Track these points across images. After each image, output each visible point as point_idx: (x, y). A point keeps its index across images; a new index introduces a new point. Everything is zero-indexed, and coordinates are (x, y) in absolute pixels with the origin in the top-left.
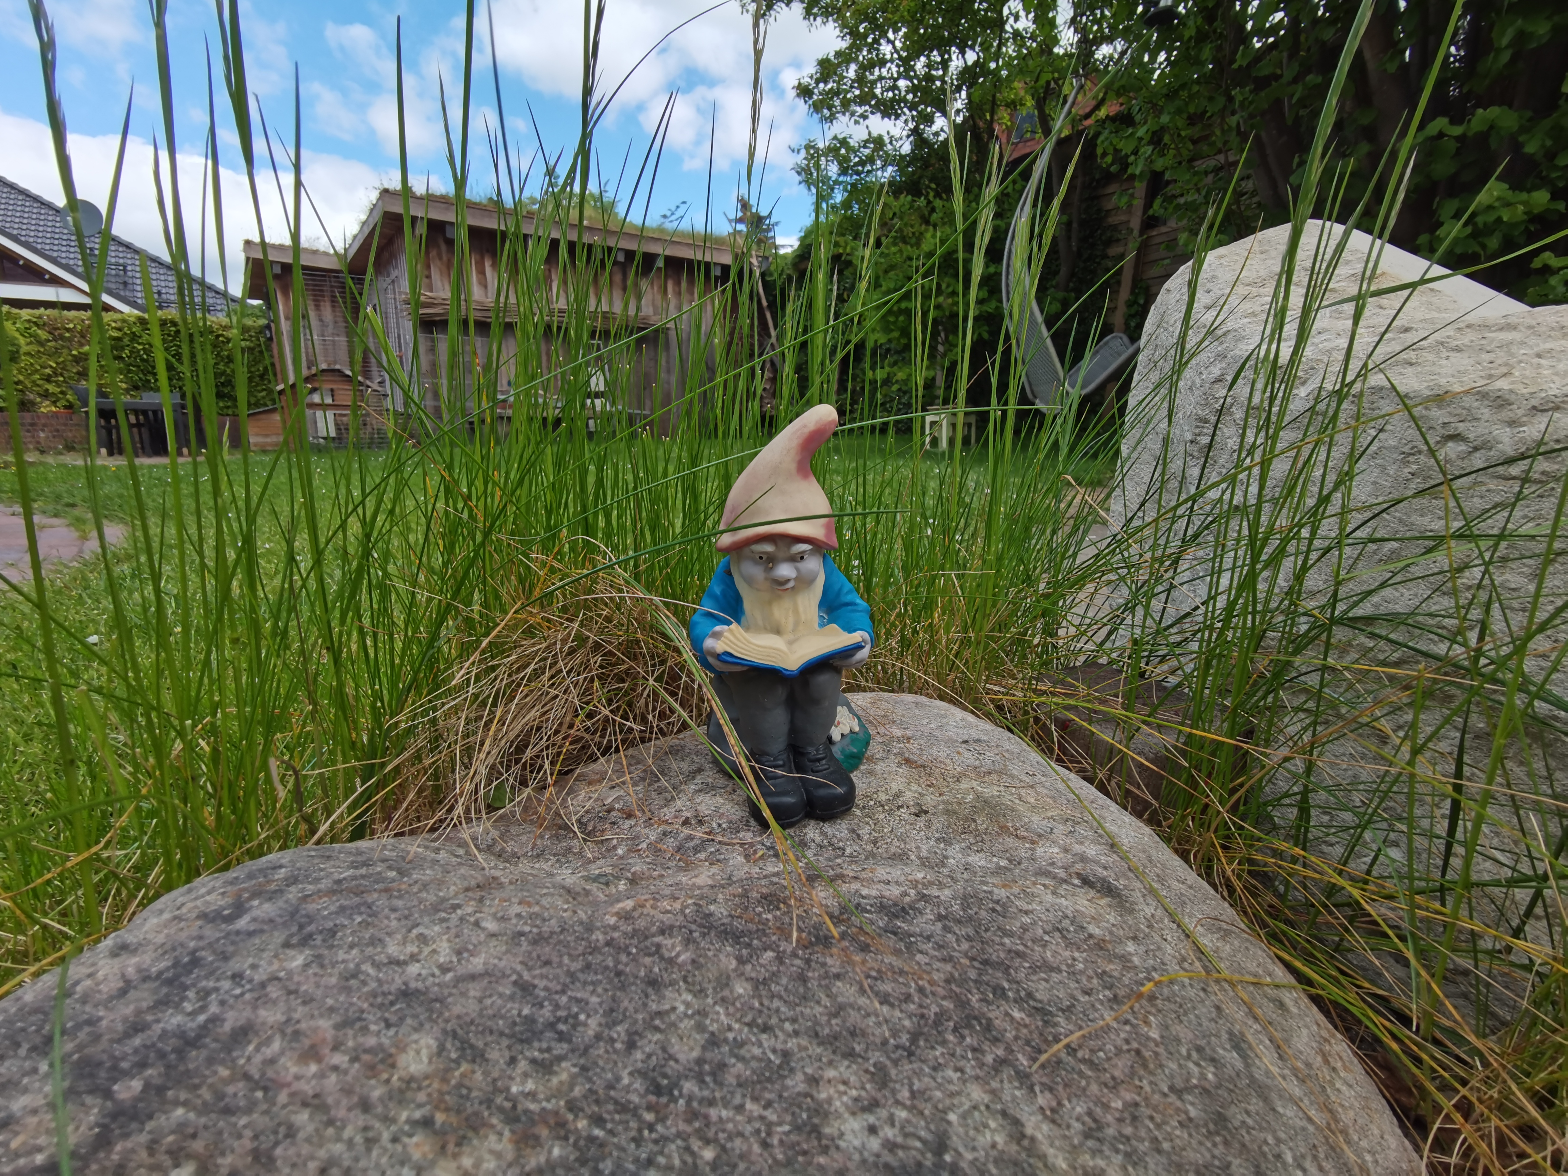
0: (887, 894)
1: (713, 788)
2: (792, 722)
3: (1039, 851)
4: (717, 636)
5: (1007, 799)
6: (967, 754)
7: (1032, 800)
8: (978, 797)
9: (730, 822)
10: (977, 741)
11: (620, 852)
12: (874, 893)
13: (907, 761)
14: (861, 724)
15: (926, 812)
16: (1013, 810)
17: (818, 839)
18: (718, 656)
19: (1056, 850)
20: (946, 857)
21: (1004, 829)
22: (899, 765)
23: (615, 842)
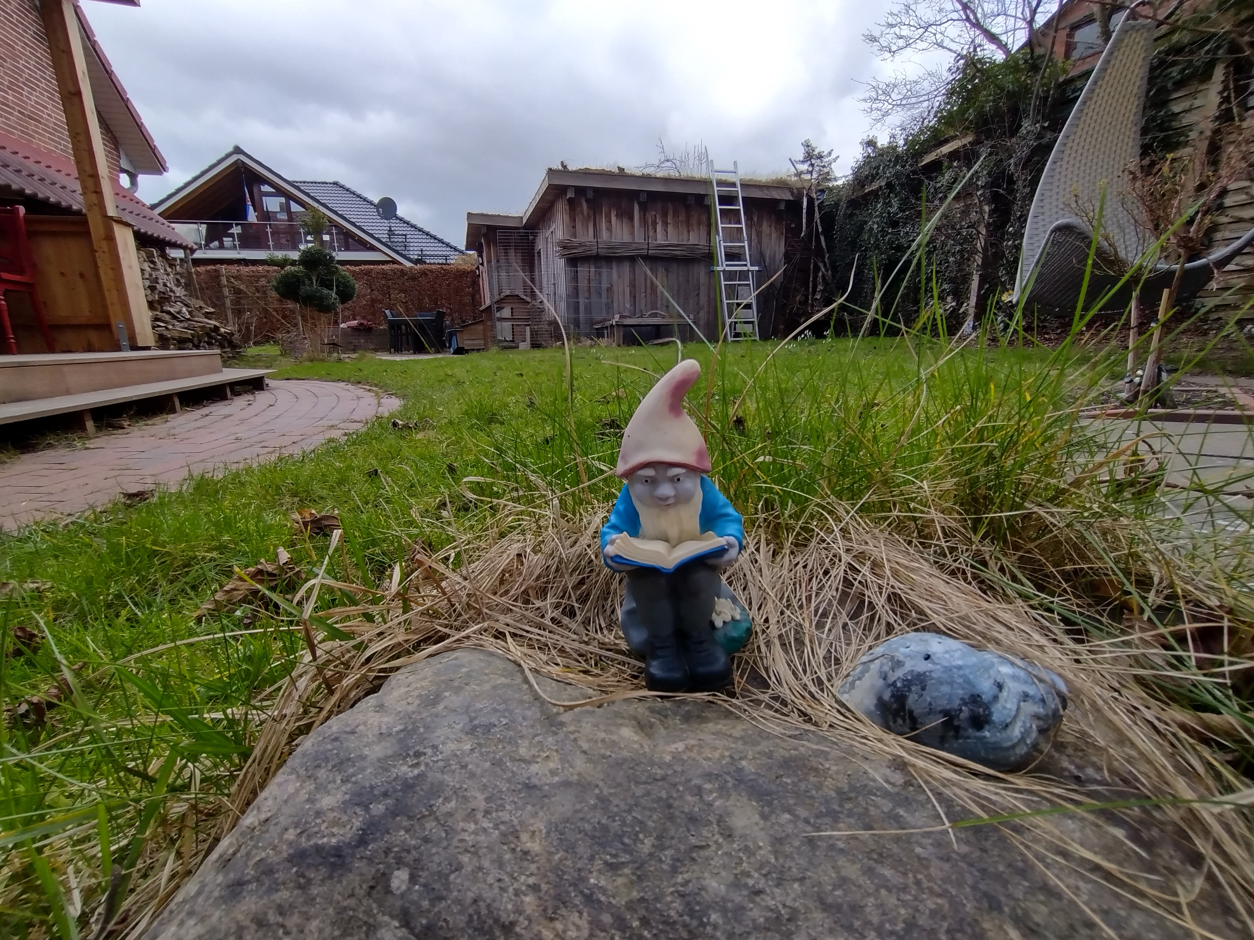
4: (612, 542)
18: (612, 559)
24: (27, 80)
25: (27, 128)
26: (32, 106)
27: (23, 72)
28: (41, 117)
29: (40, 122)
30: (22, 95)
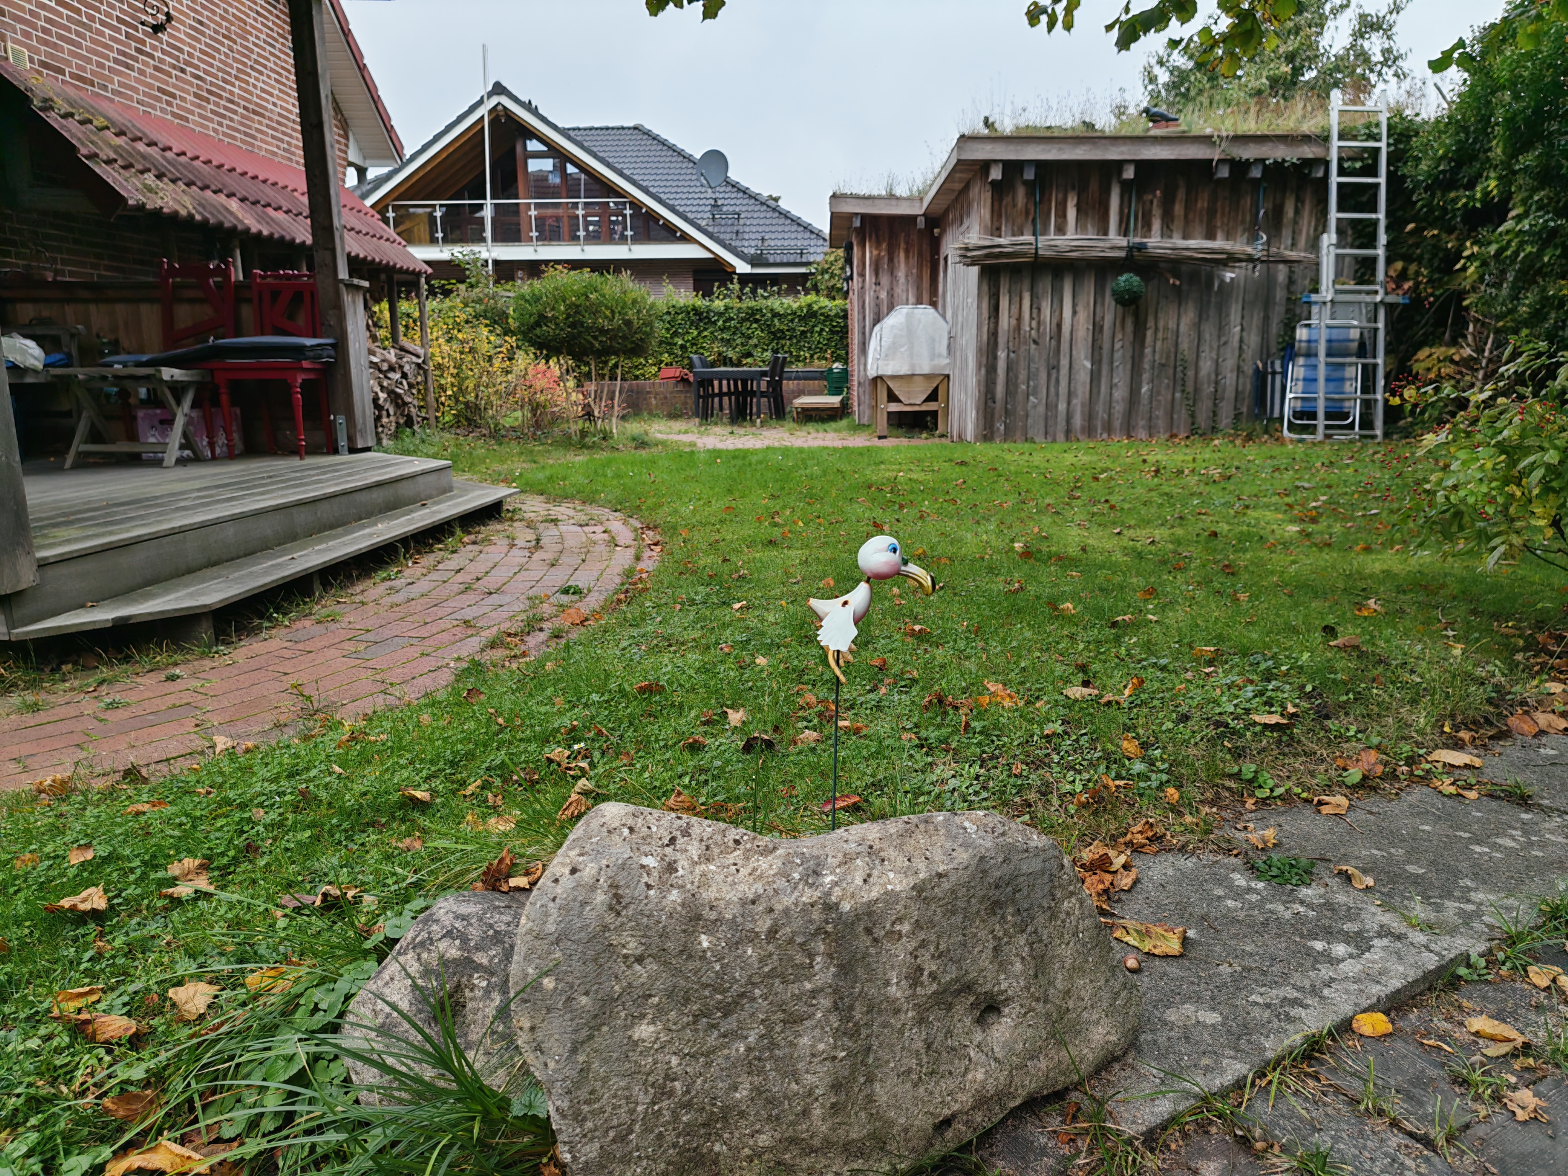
24: (256, 61)
25: (250, 127)
26: (258, 96)
27: (252, 51)
28: (266, 109)
29: (263, 116)
30: (247, 83)
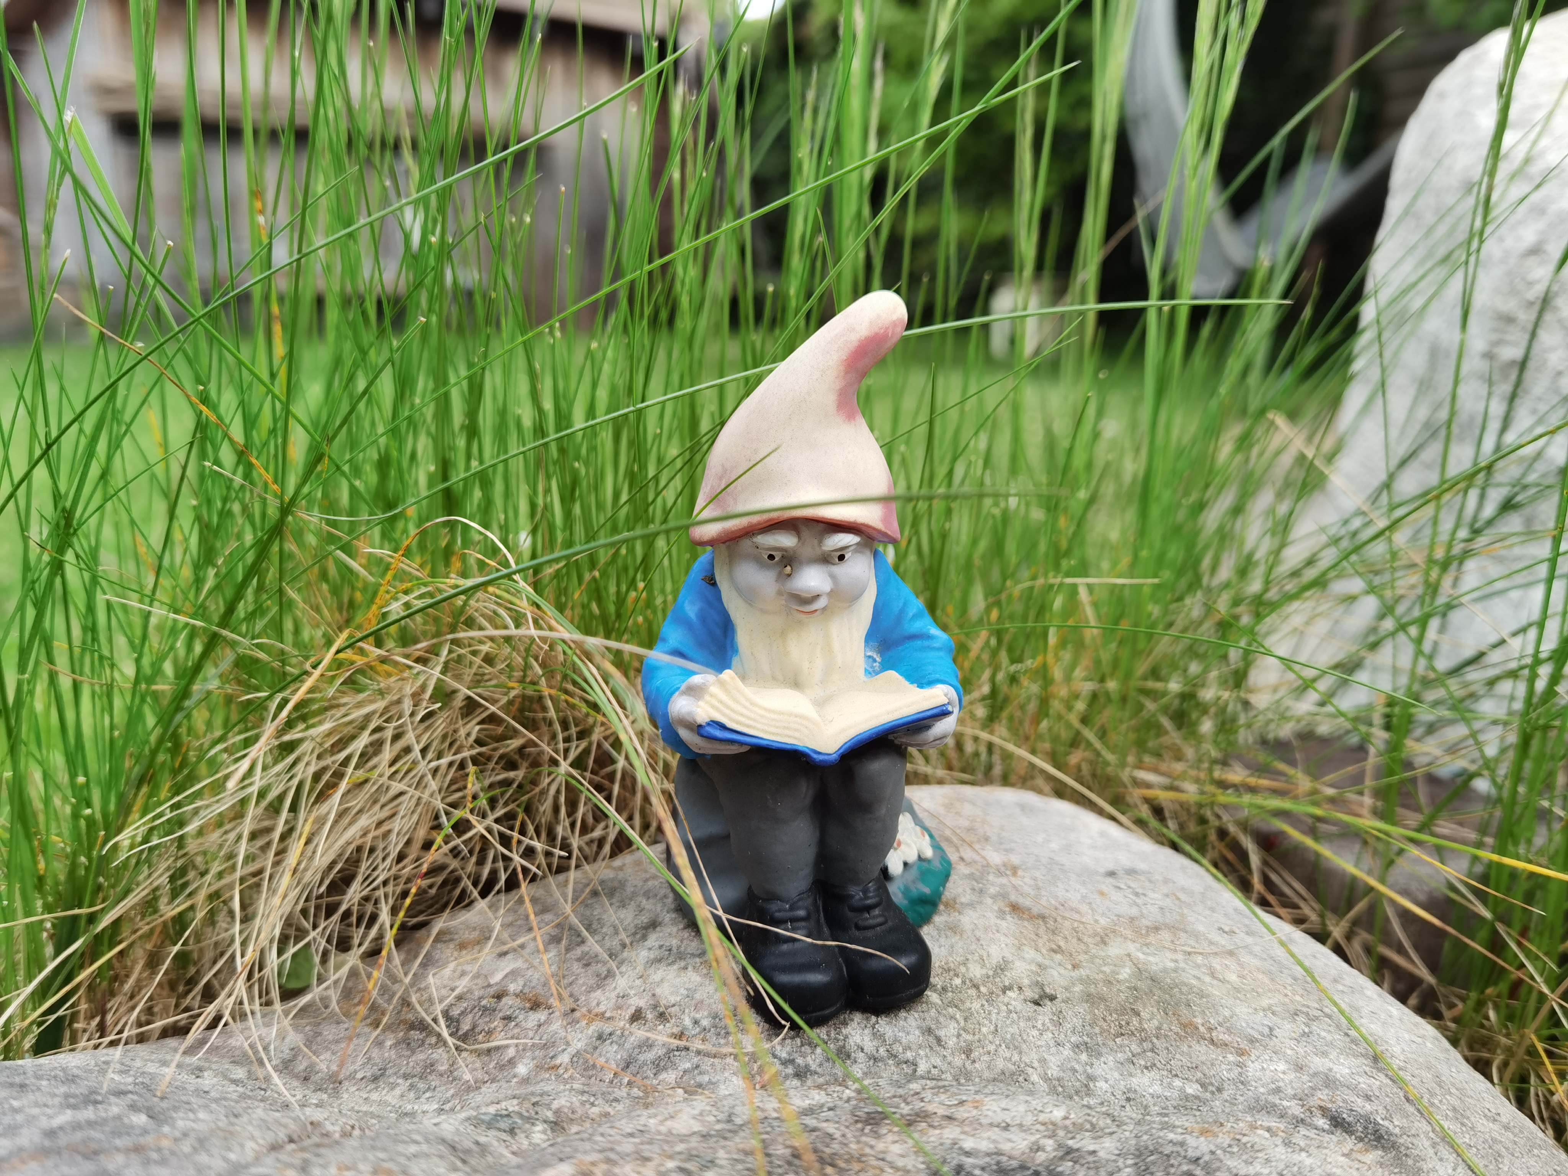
0: (1006, 1147)
1: (681, 956)
2: (822, 843)
3: (1253, 1068)
4: (694, 691)
5: (1190, 975)
6: (1116, 896)
7: (1233, 978)
8: (1140, 971)
9: (715, 1016)
10: (1131, 872)
11: (522, 1069)
12: (984, 1145)
13: (1015, 908)
14: (936, 847)
15: (1052, 998)
16: (1202, 995)
17: (869, 1045)
18: (698, 729)
19: (1282, 1066)
20: (1091, 1078)
21: (1189, 1029)
22: (1001, 914)
23: (511, 1052)
